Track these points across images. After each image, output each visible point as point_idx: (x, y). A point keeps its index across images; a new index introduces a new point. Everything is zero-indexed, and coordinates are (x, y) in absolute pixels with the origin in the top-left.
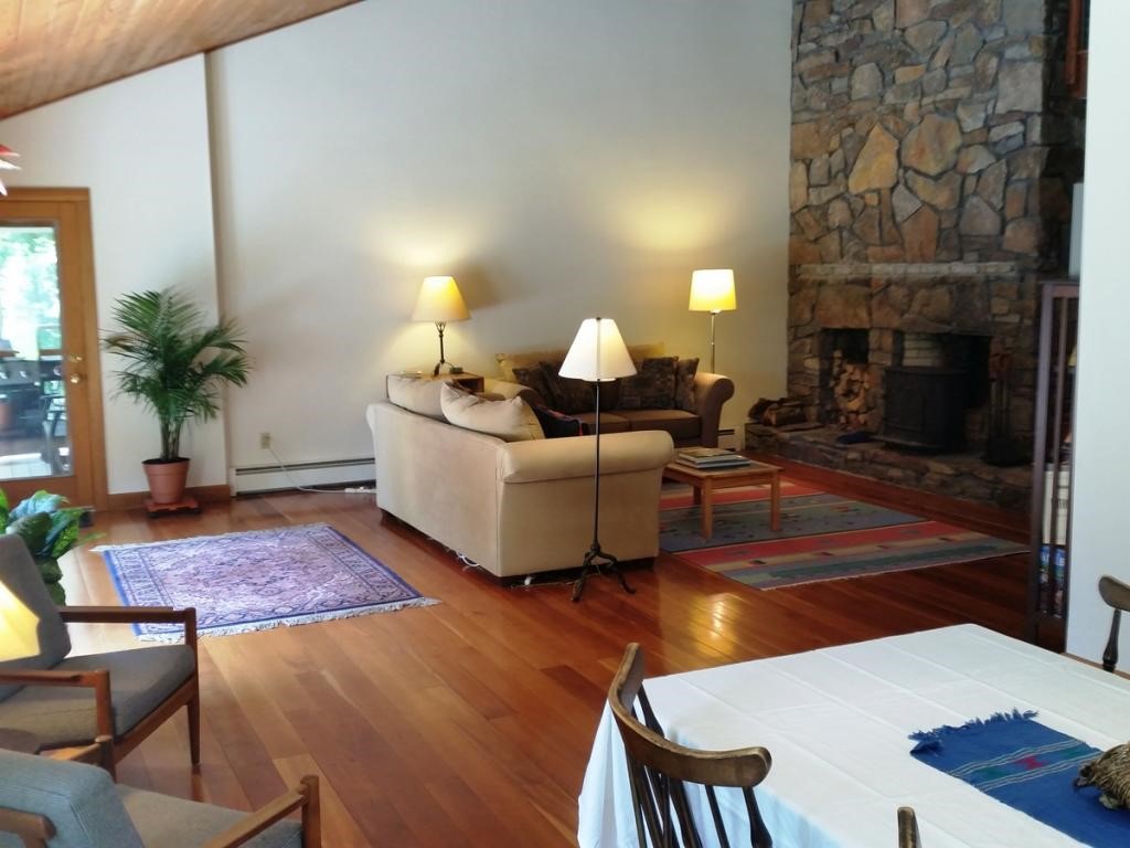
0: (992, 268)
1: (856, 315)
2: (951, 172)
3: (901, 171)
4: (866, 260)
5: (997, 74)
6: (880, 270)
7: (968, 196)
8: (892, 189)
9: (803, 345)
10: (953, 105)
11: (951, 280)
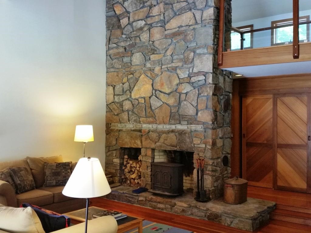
0: (193, 127)
1: (135, 143)
2: (175, 92)
3: (154, 92)
4: (140, 122)
5: (193, 59)
6: (145, 127)
7: (182, 101)
8: (150, 98)
9: (112, 153)
10: (175, 69)
11: (176, 131)
